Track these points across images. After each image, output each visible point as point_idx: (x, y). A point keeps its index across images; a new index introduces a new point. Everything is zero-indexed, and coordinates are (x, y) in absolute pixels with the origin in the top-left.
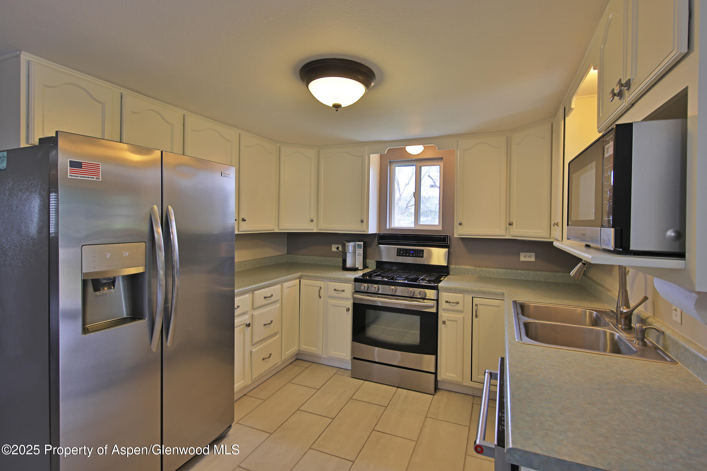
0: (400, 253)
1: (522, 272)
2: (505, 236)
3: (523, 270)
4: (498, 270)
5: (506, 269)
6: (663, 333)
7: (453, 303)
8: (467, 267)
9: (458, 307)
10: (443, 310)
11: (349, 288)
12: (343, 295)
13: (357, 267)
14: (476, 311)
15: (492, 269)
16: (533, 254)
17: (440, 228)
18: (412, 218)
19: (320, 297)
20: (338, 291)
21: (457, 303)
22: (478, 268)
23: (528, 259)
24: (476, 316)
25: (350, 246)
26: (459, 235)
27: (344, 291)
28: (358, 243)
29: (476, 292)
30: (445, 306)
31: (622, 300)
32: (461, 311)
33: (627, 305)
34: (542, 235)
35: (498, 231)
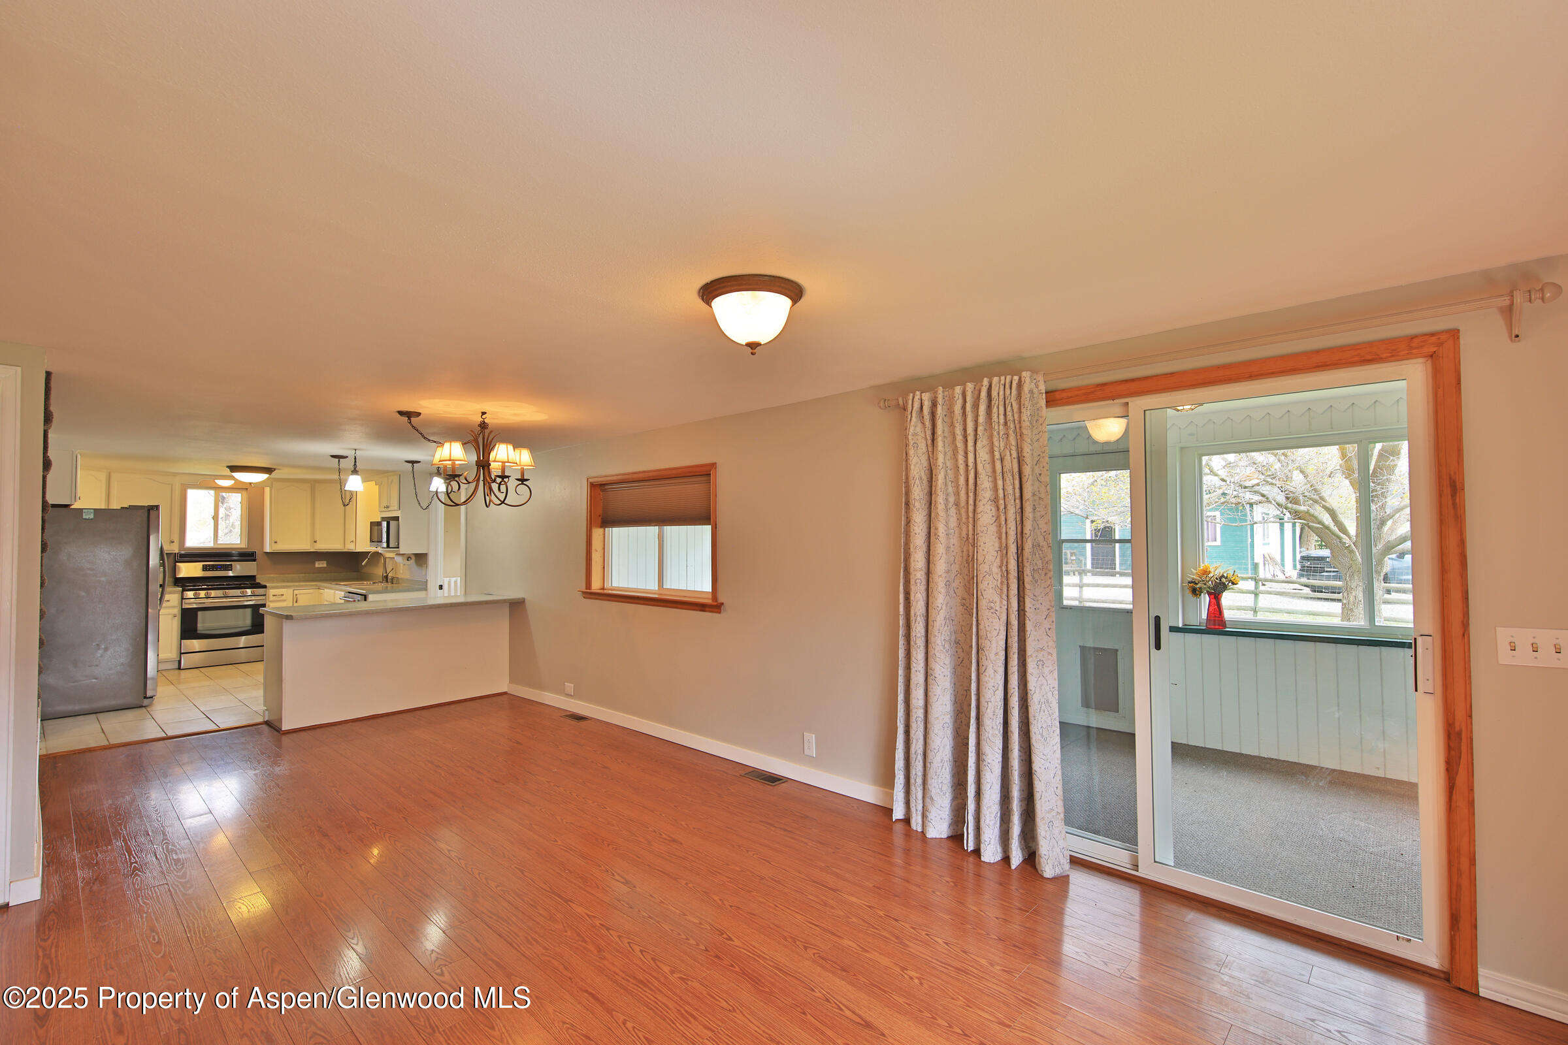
0: (206, 568)
2: (309, 549)
3: (318, 573)
4: (300, 574)
5: (305, 573)
6: (398, 577)
7: (278, 595)
8: (272, 575)
9: (284, 598)
10: (269, 601)
11: (175, 597)
12: (169, 604)
14: (297, 598)
15: (293, 575)
16: (325, 562)
17: (244, 546)
18: (213, 540)
21: (282, 595)
23: (322, 565)
24: (297, 602)
26: (272, 550)
27: (170, 601)
29: (297, 586)
30: (272, 598)
31: (384, 572)
32: (284, 601)
33: (386, 572)
34: (340, 548)
35: (304, 546)
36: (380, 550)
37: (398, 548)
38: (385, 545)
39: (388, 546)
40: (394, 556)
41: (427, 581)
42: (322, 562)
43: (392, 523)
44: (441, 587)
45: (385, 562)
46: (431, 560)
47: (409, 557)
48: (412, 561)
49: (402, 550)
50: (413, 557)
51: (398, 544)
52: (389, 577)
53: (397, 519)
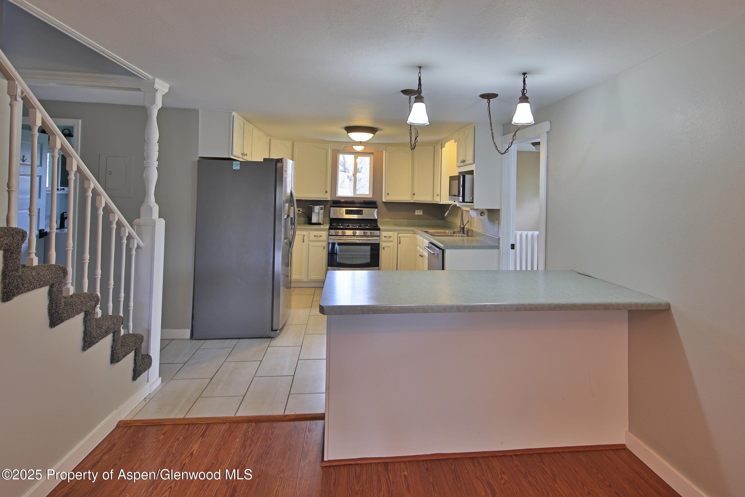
0: (348, 212)
1: (417, 221)
2: (410, 201)
3: (417, 219)
4: (404, 220)
5: (408, 219)
6: (472, 230)
7: (388, 237)
8: (387, 220)
9: (391, 239)
10: (382, 241)
11: (324, 234)
12: (321, 239)
13: (320, 222)
14: (400, 240)
15: (400, 220)
16: (422, 211)
17: (371, 196)
18: (352, 191)
19: (304, 242)
20: (317, 236)
21: (390, 237)
22: (393, 220)
23: (419, 214)
24: (400, 243)
25: (317, 208)
26: (387, 201)
27: (321, 236)
28: (320, 206)
29: (400, 230)
30: (384, 239)
31: (462, 224)
32: (392, 241)
33: (463, 225)
34: (429, 200)
35: (406, 198)
36: (458, 204)
37: (473, 202)
38: (461, 199)
39: (464, 201)
40: (470, 210)
41: (499, 238)
42: (419, 211)
43: (468, 177)
44: (513, 246)
45: (462, 214)
46: (503, 215)
47: (483, 213)
48: (485, 217)
49: (476, 205)
50: (486, 213)
51: (473, 199)
52: (466, 230)
53: (471, 173)
